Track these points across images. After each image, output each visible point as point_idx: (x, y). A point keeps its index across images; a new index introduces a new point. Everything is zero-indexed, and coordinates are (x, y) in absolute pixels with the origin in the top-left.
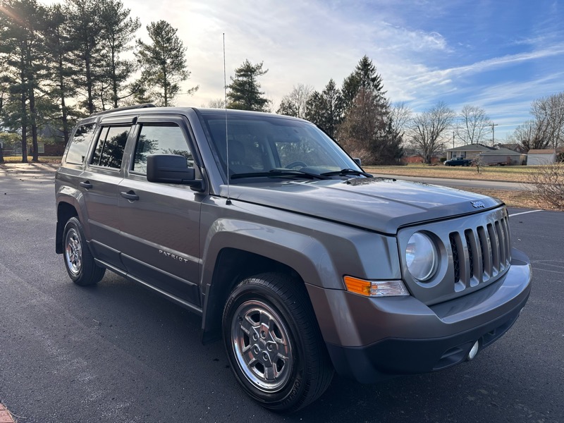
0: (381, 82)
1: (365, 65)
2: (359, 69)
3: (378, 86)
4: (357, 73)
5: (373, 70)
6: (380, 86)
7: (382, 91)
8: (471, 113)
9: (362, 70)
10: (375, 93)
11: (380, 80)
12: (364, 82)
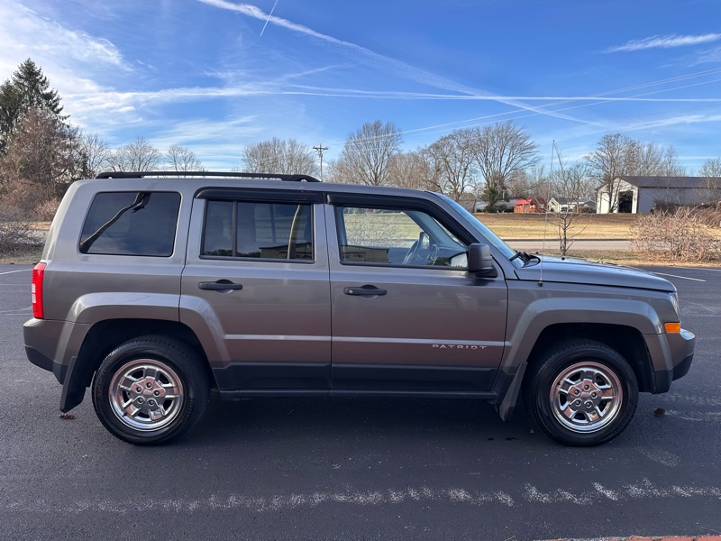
0: (60, 102)
1: (30, 73)
2: (20, 77)
3: (56, 106)
4: (17, 83)
5: (44, 82)
6: (59, 107)
7: (62, 114)
8: (180, 155)
9: (26, 79)
10: (51, 115)
11: (58, 99)
12: (31, 97)
